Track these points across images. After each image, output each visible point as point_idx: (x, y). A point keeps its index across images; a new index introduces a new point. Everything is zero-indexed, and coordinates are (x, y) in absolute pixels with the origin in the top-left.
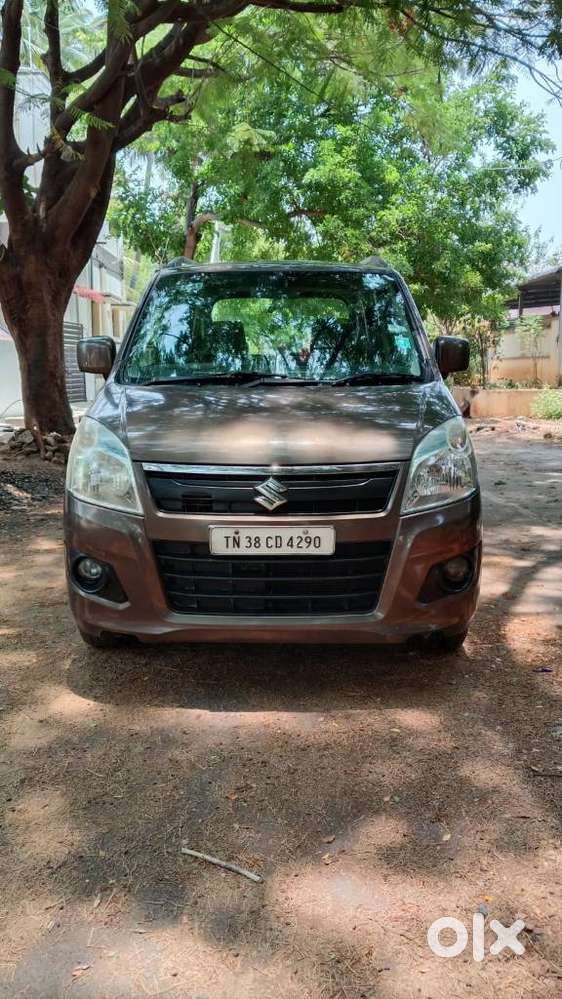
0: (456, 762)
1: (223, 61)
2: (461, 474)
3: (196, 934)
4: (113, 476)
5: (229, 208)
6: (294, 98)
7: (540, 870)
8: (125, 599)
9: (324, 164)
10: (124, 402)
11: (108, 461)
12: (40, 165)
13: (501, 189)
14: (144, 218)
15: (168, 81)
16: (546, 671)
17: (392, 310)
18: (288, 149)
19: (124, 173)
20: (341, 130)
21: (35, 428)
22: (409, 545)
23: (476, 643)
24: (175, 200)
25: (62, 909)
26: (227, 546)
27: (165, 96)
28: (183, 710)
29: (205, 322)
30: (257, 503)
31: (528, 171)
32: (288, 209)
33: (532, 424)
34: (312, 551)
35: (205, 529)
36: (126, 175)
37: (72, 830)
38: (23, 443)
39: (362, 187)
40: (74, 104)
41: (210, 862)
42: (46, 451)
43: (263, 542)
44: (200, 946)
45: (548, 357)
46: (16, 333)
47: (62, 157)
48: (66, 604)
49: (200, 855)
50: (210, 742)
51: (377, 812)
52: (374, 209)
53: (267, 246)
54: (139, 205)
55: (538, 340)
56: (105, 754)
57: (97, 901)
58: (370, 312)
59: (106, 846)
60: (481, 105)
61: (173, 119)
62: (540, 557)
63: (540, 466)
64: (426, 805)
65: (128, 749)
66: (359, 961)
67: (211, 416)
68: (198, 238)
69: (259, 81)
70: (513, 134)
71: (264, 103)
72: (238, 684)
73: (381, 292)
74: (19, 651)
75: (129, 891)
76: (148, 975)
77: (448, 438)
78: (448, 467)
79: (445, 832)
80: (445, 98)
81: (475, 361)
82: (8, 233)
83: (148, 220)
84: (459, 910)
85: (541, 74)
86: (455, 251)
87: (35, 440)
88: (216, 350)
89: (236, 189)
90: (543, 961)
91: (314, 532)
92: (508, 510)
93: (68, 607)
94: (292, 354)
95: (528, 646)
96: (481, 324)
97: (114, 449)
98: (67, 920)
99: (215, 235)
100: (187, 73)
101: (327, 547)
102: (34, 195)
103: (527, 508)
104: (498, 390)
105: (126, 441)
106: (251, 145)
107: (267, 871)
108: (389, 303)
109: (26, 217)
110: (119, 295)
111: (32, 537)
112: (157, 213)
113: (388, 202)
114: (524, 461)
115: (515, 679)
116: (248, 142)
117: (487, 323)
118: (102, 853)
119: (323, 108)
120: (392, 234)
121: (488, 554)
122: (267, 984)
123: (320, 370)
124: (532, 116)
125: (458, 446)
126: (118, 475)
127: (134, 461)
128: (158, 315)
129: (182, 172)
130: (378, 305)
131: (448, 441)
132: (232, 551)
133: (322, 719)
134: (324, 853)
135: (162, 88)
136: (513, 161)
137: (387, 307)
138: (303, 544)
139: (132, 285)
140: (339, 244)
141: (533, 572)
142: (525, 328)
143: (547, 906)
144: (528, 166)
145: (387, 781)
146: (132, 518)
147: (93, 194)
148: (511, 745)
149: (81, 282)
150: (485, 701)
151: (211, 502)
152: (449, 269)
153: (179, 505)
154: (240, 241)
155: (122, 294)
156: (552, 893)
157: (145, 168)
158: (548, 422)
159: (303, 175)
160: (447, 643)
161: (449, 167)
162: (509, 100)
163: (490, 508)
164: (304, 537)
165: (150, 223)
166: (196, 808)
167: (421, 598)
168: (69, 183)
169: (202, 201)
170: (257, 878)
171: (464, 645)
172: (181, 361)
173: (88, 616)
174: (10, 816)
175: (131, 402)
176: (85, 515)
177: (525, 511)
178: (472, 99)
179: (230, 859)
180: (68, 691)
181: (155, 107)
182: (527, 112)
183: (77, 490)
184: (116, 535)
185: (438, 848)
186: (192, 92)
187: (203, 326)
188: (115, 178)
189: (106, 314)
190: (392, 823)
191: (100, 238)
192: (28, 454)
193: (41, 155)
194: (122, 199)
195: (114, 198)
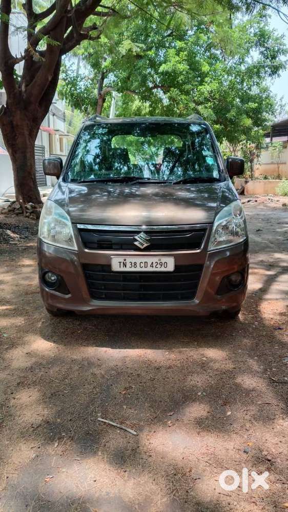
0: (234, 375)
1: (117, 7)
2: (238, 230)
3: (105, 461)
4: (62, 230)
5: (120, 85)
6: (154, 26)
7: (275, 430)
8: (69, 293)
9: (170, 62)
10: (67, 191)
11: (60, 223)
12: (22, 63)
13: (262, 75)
14: (76, 89)
15: (88, 19)
16: (280, 329)
17: (204, 142)
18: (151, 53)
19: (66, 66)
20: (179, 44)
21: (21, 201)
22: (212, 266)
23: (245, 314)
24: (92, 80)
25: (39, 448)
26: (120, 267)
27: (87, 26)
28: (98, 348)
29: (108, 148)
30: (135, 245)
31: (276, 66)
32: (151, 85)
33: (276, 199)
34: (163, 269)
35: (109, 258)
36: (67, 67)
37: (44, 408)
38: (15, 208)
39: (190, 73)
40: (40, 31)
41: (112, 425)
42: (27, 213)
43: (138, 265)
44: (107, 466)
45: (285, 163)
46: (10, 151)
47: (34, 59)
48: (38, 293)
49: (107, 421)
50: (112, 364)
51: (194, 401)
52: (196, 85)
53: (140, 104)
54: (73, 83)
55: (280, 155)
56: (59, 370)
57: (56, 444)
58: (193, 143)
59: (60, 417)
60: (252, 30)
61: (91, 38)
62: (278, 270)
63: (280, 221)
64: (219, 397)
65: (71, 368)
66: (185, 475)
67: (111, 199)
68: (104, 100)
69: (137, 18)
70: (268, 46)
71: (139, 30)
72: (125, 335)
73: (199, 133)
74: (15, 318)
75: (72, 439)
76: (82, 481)
77: (232, 211)
78: (232, 226)
79: (228, 411)
80: (234, 27)
81: (247, 166)
82: (6, 99)
83: (78, 91)
84: (235, 450)
85: (284, 14)
86: (238, 108)
87: (21, 207)
88: (114, 162)
89: (124, 75)
90: (276, 475)
91: (164, 260)
92: (263, 245)
93: (40, 295)
94: (153, 164)
95: (272, 316)
96: (251, 145)
97: (63, 217)
98: (42, 453)
99: (113, 99)
100: (99, 14)
101: (171, 267)
102: (19, 79)
103: (272, 243)
104: (258, 180)
105: (68, 213)
106: (132, 52)
107: (140, 429)
108: (203, 139)
109: (15, 91)
110: (63, 130)
111: (21, 258)
112: (83, 87)
113: (204, 82)
114: (272, 218)
115: (264, 333)
116: (130, 50)
117: (253, 145)
118: (59, 420)
119: (169, 32)
120: (205, 98)
121: (252, 268)
122: (141, 486)
123: (167, 173)
124: (278, 36)
125: (238, 215)
126: (64, 230)
127: (72, 223)
128: (84, 144)
129: (96, 65)
130: (197, 140)
131: (233, 213)
132: (123, 269)
133: (167, 353)
134: (168, 421)
135: (86, 22)
136: (268, 60)
137: (202, 141)
138: (158, 266)
139: (70, 125)
140: (178, 104)
141: (275, 278)
142: (273, 148)
143: (278, 448)
144: (276, 62)
145: (200, 384)
146: (72, 252)
147: (50, 79)
148: (262, 367)
149: (44, 124)
150: (249, 344)
151: (112, 244)
152: (235, 117)
153: (96, 246)
154: (126, 102)
155: (65, 130)
156: (280, 442)
157: (76, 63)
158: (285, 197)
159: (159, 68)
160: (230, 315)
161: (235, 64)
162: (267, 28)
163: (253, 244)
164: (159, 262)
165: (79, 92)
166: (105, 398)
167: (217, 293)
168: (37, 72)
169: (106, 81)
170: (135, 433)
171: (239, 315)
172: (96, 167)
173: (50, 301)
174: (13, 401)
175: (71, 191)
176: (48, 250)
177: (272, 245)
178: (247, 27)
179: (122, 423)
180: (40, 338)
181: (82, 32)
182: (276, 33)
183: (44, 237)
184: (64, 260)
185: (225, 419)
186: (101, 23)
187: (107, 150)
188: (61, 69)
189: (56, 140)
190: (202, 406)
191: (54, 101)
192: (17, 214)
193: (23, 58)
194: (65, 80)
195: (61, 79)
